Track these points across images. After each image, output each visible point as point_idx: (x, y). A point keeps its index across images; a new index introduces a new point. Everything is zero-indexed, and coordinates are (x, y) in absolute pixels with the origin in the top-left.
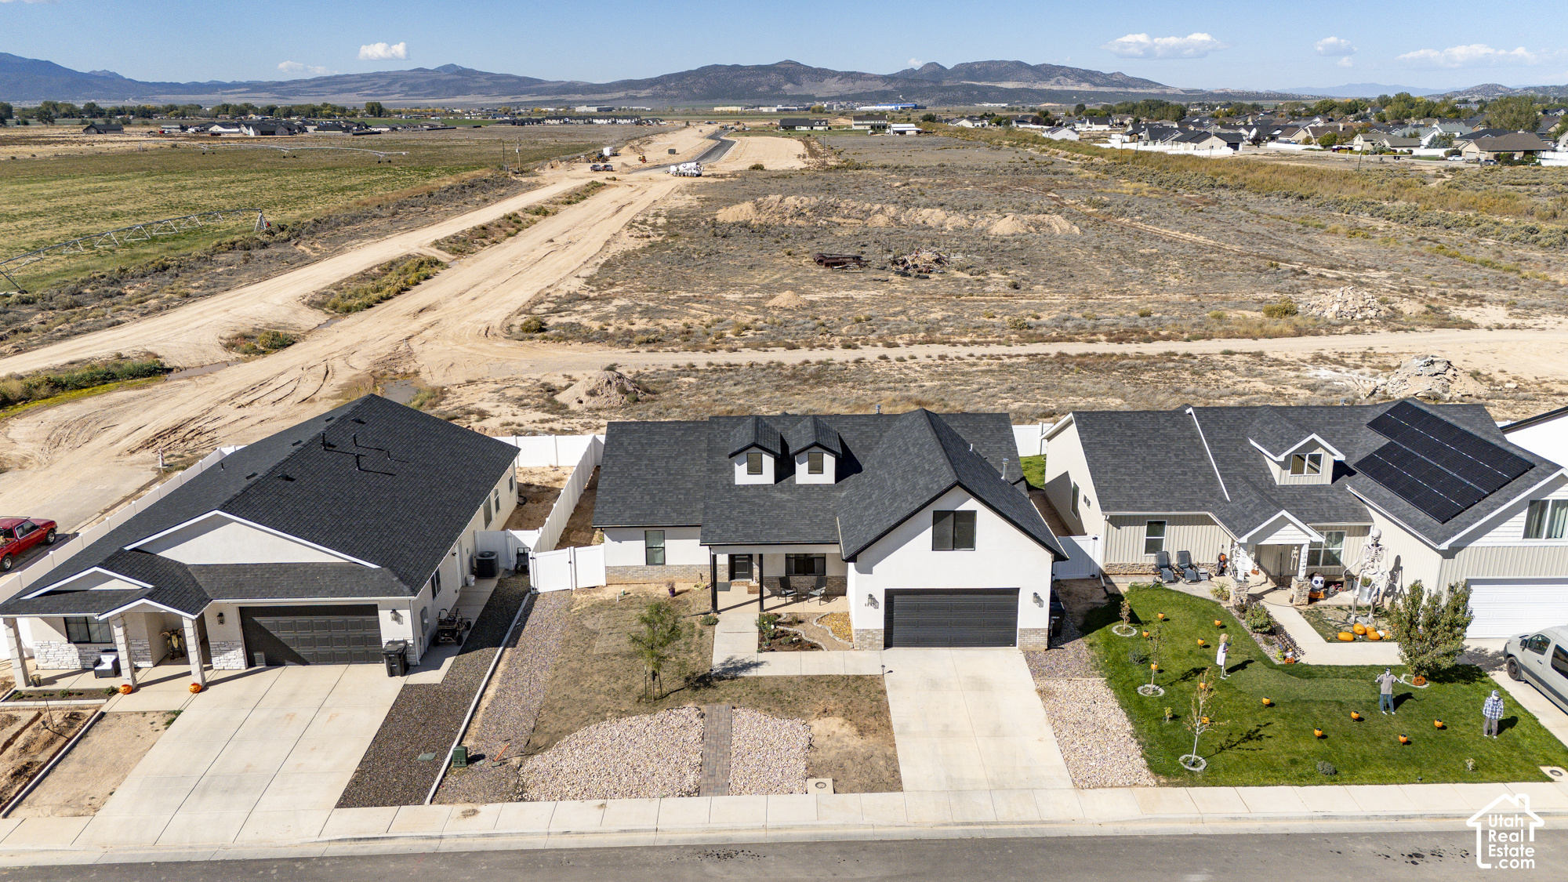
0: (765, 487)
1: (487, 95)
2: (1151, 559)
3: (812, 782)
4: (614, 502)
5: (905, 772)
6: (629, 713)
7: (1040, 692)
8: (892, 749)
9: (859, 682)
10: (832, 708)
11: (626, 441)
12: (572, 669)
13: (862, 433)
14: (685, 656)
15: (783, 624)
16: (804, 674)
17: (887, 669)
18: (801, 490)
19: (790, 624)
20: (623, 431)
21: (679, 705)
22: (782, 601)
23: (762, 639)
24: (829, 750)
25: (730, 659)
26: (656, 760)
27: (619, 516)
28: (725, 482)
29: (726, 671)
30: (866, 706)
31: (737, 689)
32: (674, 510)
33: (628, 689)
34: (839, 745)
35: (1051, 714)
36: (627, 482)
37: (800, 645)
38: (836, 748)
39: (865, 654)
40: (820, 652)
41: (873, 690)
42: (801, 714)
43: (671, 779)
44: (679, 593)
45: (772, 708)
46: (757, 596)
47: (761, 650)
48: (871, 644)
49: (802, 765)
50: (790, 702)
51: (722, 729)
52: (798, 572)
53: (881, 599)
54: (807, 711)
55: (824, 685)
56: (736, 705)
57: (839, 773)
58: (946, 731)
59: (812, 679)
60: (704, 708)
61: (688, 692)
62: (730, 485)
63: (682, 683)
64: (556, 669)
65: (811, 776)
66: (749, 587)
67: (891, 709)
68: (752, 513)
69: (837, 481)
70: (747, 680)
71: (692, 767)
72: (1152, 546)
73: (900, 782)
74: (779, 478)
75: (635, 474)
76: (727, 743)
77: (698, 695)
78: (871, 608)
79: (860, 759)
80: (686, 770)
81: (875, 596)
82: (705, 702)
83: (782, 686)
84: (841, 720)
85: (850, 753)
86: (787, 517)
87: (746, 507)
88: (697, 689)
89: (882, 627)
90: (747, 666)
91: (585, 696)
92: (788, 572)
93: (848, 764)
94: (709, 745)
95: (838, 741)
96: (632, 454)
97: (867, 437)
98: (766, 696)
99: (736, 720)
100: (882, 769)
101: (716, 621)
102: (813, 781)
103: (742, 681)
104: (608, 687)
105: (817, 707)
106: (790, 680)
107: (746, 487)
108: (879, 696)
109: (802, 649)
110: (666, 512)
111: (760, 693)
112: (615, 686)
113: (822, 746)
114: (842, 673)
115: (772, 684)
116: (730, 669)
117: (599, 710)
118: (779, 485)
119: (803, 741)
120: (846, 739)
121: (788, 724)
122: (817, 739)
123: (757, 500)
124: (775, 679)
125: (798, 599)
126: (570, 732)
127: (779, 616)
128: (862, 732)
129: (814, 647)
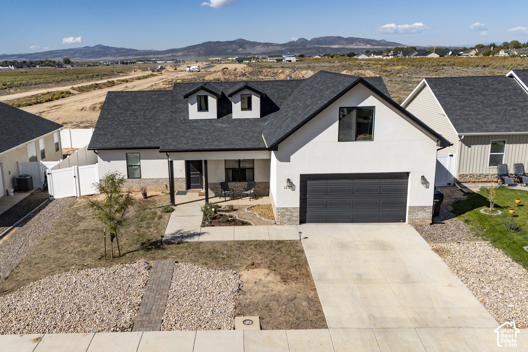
0: (210, 120)
1: (114, 56)
2: (494, 170)
3: (239, 320)
4: (105, 134)
5: (327, 311)
6: (89, 267)
7: (437, 251)
8: (313, 293)
9: (281, 245)
10: (259, 262)
11: (118, 101)
12: (57, 239)
13: (279, 90)
14: (146, 230)
15: (223, 211)
16: (236, 239)
17: (303, 236)
18: (236, 122)
19: (227, 211)
20: (117, 96)
21: (132, 261)
22: (223, 199)
23: (205, 220)
24: (256, 293)
25: (179, 231)
26: (100, 301)
27: (107, 142)
28: (182, 118)
29: (174, 238)
30: (288, 260)
31: (181, 250)
32: (147, 139)
33: (94, 251)
34: (265, 289)
35: (452, 266)
36: (116, 123)
37: (233, 222)
38: (263, 292)
39: (285, 227)
40: (249, 227)
41: (292, 250)
42: (232, 267)
43: (110, 316)
44: (150, 197)
45: (208, 262)
46: (204, 197)
47: (203, 225)
48: (289, 220)
49: (231, 306)
50: (223, 259)
51: (164, 277)
52: (234, 180)
53: (297, 182)
54: (239, 264)
55: (252, 247)
56: (179, 260)
57: (265, 312)
58: (360, 278)
59: (242, 243)
60: (152, 263)
61: (141, 252)
62: (186, 120)
63: (138, 246)
64: (45, 239)
65: (239, 315)
66: (200, 193)
67: (309, 262)
68: (200, 134)
69: (262, 116)
70: (190, 244)
71: (131, 306)
72: (495, 161)
73: (324, 320)
74: (220, 115)
75: (122, 119)
76: (166, 287)
77: (149, 254)
78: (290, 190)
79: (284, 301)
80: (125, 309)
81: (292, 180)
82: (154, 259)
83: (218, 248)
84: (267, 271)
85: (275, 295)
86: (226, 136)
87: (196, 131)
88: (149, 250)
89: (298, 205)
90: (191, 235)
91: (59, 255)
92: (227, 180)
93: (273, 304)
94: (150, 289)
95: (264, 286)
96: (121, 108)
97: (283, 92)
98: (204, 255)
99: (177, 271)
100: (306, 309)
101: (173, 210)
102: (242, 318)
103: (186, 245)
104: (79, 249)
105: (246, 262)
106: (225, 244)
107: (197, 121)
108: (298, 254)
109: (236, 224)
110: (141, 140)
111: (200, 253)
112: (85, 249)
113: (250, 290)
114: (267, 239)
115: (210, 247)
116: (179, 237)
117: (65, 265)
118: (220, 120)
119: (233, 286)
120: (271, 285)
121: (221, 274)
122: (246, 285)
123: (204, 128)
124: (213, 243)
125: (234, 197)
126: (36, 279)
127: (220, 207)
128: (285, 280)
129: (244, 224)
